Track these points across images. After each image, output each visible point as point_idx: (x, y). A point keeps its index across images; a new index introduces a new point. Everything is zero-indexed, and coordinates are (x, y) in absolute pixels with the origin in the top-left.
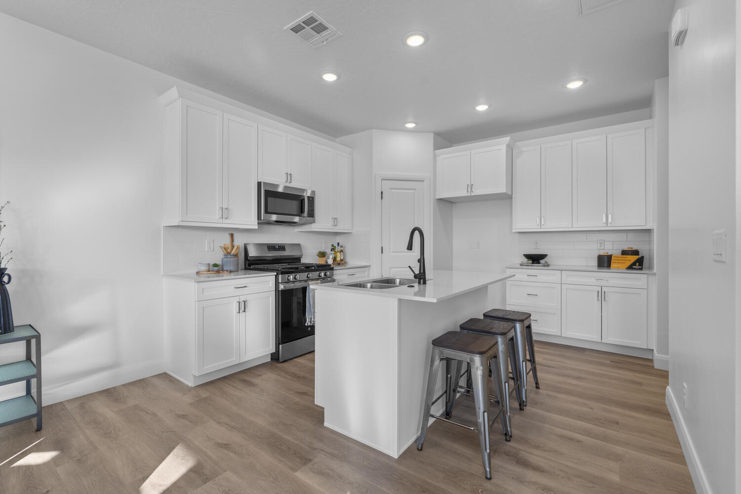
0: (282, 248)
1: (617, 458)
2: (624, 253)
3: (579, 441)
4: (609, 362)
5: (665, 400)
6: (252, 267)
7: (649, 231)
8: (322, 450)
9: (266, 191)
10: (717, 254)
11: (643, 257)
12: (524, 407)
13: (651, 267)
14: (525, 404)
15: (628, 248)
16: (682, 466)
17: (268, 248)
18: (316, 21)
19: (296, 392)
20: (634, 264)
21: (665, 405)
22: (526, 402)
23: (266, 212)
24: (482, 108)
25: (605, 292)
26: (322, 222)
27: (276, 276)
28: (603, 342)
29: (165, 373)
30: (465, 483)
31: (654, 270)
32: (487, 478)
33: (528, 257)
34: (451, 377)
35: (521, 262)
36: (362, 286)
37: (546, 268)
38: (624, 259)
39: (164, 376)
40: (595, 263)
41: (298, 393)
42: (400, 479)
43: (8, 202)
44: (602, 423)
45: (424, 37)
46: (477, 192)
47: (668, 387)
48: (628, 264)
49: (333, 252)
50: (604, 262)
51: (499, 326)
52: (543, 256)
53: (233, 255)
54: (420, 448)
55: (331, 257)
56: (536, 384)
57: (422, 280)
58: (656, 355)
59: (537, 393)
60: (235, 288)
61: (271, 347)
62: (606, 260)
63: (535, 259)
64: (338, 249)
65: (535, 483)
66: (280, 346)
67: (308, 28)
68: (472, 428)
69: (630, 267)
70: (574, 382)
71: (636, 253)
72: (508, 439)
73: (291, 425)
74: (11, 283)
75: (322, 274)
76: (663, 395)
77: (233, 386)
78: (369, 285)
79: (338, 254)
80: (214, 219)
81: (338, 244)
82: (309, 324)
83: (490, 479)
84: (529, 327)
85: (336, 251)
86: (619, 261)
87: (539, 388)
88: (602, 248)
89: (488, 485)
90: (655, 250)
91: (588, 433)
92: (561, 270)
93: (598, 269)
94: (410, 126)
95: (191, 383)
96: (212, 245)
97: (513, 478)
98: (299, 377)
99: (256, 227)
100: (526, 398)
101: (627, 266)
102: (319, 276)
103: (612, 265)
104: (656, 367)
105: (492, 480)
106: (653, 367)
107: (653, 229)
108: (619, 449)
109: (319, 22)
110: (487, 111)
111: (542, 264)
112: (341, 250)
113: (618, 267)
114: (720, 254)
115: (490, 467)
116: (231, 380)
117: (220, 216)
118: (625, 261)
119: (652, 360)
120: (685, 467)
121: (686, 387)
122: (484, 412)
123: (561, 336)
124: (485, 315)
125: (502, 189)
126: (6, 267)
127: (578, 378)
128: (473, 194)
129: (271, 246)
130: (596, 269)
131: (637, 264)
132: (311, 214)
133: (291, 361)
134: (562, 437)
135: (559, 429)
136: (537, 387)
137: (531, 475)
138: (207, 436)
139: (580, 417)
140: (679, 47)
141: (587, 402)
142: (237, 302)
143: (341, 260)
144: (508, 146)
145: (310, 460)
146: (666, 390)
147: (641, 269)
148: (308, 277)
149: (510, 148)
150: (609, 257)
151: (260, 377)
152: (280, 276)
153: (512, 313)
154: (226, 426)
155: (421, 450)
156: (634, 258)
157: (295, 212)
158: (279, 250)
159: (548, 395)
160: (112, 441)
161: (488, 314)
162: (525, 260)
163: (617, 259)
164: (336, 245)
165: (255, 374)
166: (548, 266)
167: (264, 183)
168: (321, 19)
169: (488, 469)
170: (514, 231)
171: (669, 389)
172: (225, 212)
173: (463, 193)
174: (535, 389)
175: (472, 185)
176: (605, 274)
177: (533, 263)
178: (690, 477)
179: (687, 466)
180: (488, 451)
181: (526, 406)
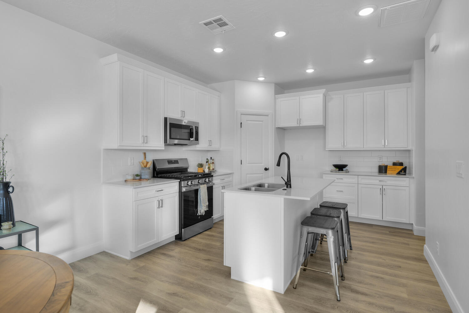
0: (176, 162)
1: (404, 285)
2: (394, 164)
3: (382, 278)
4: (388, 232)
5: (423, 253)
6: (159, 176)
7: (409, 151)
8: (237, 293)
9: (170, 124)
10: (459, 173)
11: (406, 167)
12: (347, 261)
13: (410, 174)
14: (347, 259)
15: (397, 161)
16: (437, 287)
17: (168, 162)
18: (223, 20)
19: (203, 259)
20: (401, 171)
21: (423, 256)
22: (348, 258)
23: (171, 138)
24: (310, 71)
25: (384, 189)
26: (203, 144)
27: (179, 182)
28: (383, 220)
29: (104, 252)
30: (327, 303)
31: (413, 175)
32: (338, 300)
33: (336, 166)
34: (307, 244)
35: (331, 170)
36: (249, 189)
37: (347, 174)
38: (394, 168)
39: (104, 253)
40: (377, 170)
41: (205, 260)
42: (290, 305)
43: (7, 135)
44: (391, 267)
45: (286, 33)
46: (304, 123)
47: (425, 245)
48: (398, 171)
49: (207, 164)
50: (383, 170)
51: (333, 212)
52: (345, 166)
53: (148, 168)
54: (295, 287)
55: (207, 167)
56: (350, 247)
57: (289, 186)
58: (415, 227)
59: (351, 252)
60: (156, 191)
61: (176, 231)
62: (384, 168)
63: (340, 168)
64: (210, 161)
65: (364, 301)
66: (183, 230)
67: (216, 24)
68: (328, 273)
69: (399, 173)
70: (371, 245)
71: (401, 164)
72: (343, 279)
73: (209, 279)
74: (14, 192)
75: (207, 180)
76: (422, 250)
77: (158, 258)
78: (253, 188)
79: (211, 165)
80: (138, 143)
81: (211, 158)
82: (200, 214)
83: (340, 300)
84: (347, 212)
85: (210, 163)
86: (392, 170)
87: (352, 250)
88: (381, 161)
89: (339, 304)
90: (414, 163)
91: (386, 274)
92: (358, 175)
93: (379, 174)
94: (261, 79)
95: (128, 257)
96: (132, 161)
97: (352, 299)
98: (200, 250)
99: (164, 148)
100: (347, 256)
101: (397, 172)
102: (205, 181)
103: (388, 172)
104: (415, 234)
105: (341, 301)
106: (413, 234)
107: (412, 150)
108: (404, 281)
109: (224, 21)
110: (313, 72)
111: (345, 171)
112: (213, 163)
113: (391, 173)
114: (461, 174)
115: (339, 294)
116: (154, 254)
117: (143, 142)
118: (395, 170)
119: (412, 230)
120: (439, 288)
121: (438, 243)
122: (335, 263)
123: (358, 217)
124: (321, 206)
125: (320, 122)
126: (10, 181)
127: (373, 243)
128: (301, 125)
129: (170, 161)
130: (377, 174)
131: (403, 171)
132: (197, 139)
133: (189, 240)
134: (372, 276)
135: (369, 272)
136: (351, 249)
137: (361, 297)
138: (159, 290)
139: (379, 265)
140: (433, 52)
141: (382, 256)
142: (157, 201)
143: (213, 169)
144: (324, 94)
145: (232, 299)
146: (424, 247)
147: (405, 174)
148: (198, 182)
149: (325, 96)
150: (386, 167)
151: (173, 251)
152: (183, 182)
153: (336, 204)
154: (168, 282)
155: (296, 288)
156: (400, 168)
157: (186, 137)
158: (175, 163)
159: (358, 253)
160: (95, 296)
161: (322, 205)
162: (334, 168)
163: (391, 168)
164: (209, 158)
165: (168, 249)
166: (348, 172)
167: (169, 118)
168: (225, 20)
169: (338, 295)
170: (326, 149)
171: (425, 246)
172: (146, 139)
173: (294, 124)
174: (350, 250)
175: (301, 119)
176: (383, 178)
177: (339, 170)
178: (442, 292)
179: (440, 287)
180: (338, 285)
181: (347, 260)
